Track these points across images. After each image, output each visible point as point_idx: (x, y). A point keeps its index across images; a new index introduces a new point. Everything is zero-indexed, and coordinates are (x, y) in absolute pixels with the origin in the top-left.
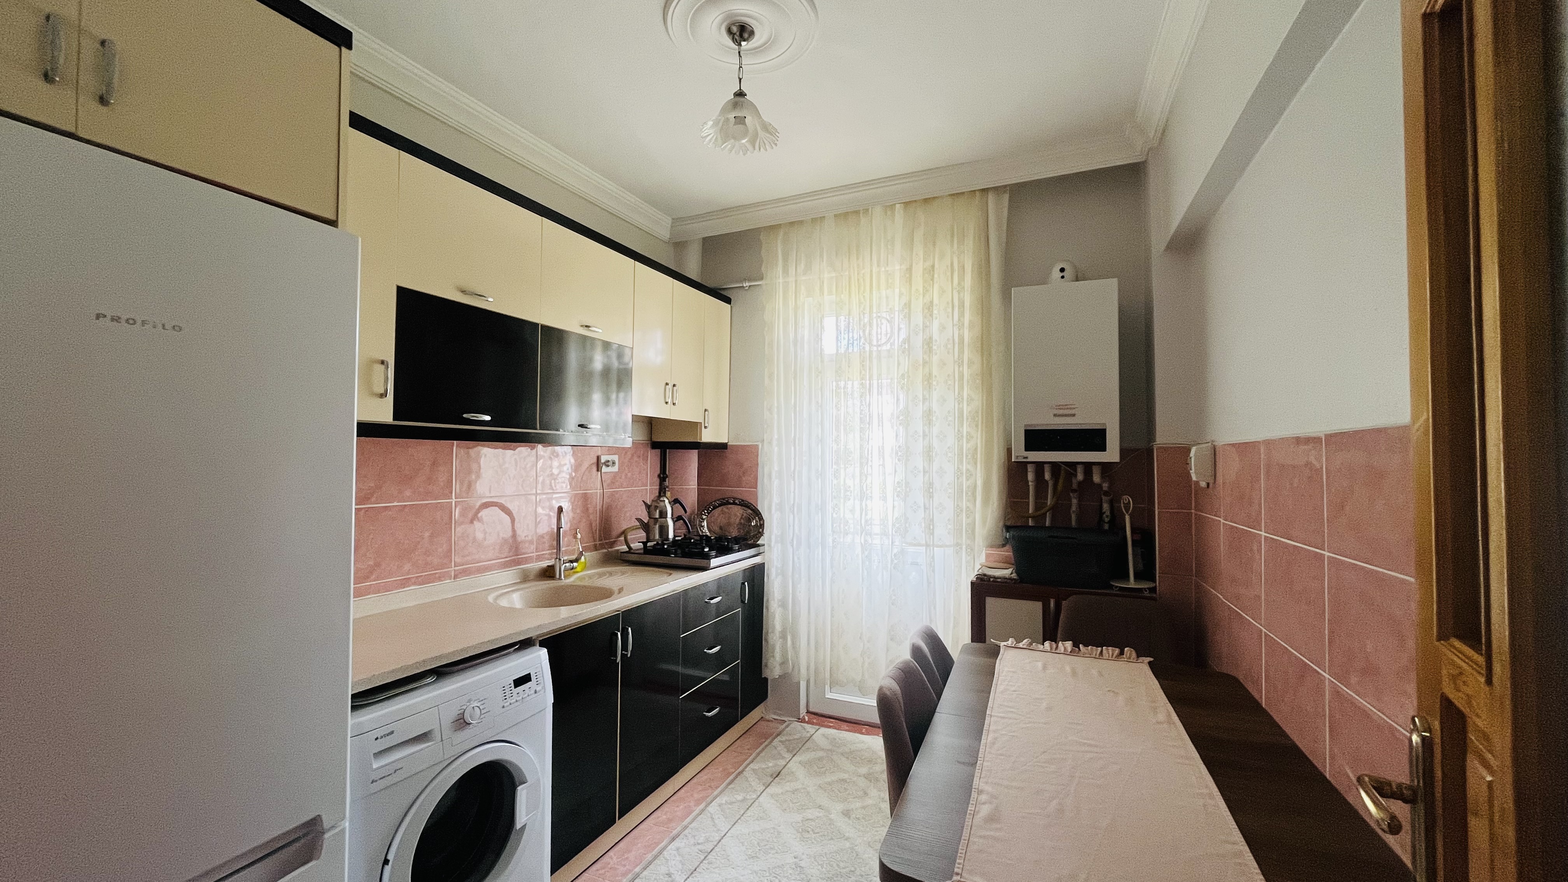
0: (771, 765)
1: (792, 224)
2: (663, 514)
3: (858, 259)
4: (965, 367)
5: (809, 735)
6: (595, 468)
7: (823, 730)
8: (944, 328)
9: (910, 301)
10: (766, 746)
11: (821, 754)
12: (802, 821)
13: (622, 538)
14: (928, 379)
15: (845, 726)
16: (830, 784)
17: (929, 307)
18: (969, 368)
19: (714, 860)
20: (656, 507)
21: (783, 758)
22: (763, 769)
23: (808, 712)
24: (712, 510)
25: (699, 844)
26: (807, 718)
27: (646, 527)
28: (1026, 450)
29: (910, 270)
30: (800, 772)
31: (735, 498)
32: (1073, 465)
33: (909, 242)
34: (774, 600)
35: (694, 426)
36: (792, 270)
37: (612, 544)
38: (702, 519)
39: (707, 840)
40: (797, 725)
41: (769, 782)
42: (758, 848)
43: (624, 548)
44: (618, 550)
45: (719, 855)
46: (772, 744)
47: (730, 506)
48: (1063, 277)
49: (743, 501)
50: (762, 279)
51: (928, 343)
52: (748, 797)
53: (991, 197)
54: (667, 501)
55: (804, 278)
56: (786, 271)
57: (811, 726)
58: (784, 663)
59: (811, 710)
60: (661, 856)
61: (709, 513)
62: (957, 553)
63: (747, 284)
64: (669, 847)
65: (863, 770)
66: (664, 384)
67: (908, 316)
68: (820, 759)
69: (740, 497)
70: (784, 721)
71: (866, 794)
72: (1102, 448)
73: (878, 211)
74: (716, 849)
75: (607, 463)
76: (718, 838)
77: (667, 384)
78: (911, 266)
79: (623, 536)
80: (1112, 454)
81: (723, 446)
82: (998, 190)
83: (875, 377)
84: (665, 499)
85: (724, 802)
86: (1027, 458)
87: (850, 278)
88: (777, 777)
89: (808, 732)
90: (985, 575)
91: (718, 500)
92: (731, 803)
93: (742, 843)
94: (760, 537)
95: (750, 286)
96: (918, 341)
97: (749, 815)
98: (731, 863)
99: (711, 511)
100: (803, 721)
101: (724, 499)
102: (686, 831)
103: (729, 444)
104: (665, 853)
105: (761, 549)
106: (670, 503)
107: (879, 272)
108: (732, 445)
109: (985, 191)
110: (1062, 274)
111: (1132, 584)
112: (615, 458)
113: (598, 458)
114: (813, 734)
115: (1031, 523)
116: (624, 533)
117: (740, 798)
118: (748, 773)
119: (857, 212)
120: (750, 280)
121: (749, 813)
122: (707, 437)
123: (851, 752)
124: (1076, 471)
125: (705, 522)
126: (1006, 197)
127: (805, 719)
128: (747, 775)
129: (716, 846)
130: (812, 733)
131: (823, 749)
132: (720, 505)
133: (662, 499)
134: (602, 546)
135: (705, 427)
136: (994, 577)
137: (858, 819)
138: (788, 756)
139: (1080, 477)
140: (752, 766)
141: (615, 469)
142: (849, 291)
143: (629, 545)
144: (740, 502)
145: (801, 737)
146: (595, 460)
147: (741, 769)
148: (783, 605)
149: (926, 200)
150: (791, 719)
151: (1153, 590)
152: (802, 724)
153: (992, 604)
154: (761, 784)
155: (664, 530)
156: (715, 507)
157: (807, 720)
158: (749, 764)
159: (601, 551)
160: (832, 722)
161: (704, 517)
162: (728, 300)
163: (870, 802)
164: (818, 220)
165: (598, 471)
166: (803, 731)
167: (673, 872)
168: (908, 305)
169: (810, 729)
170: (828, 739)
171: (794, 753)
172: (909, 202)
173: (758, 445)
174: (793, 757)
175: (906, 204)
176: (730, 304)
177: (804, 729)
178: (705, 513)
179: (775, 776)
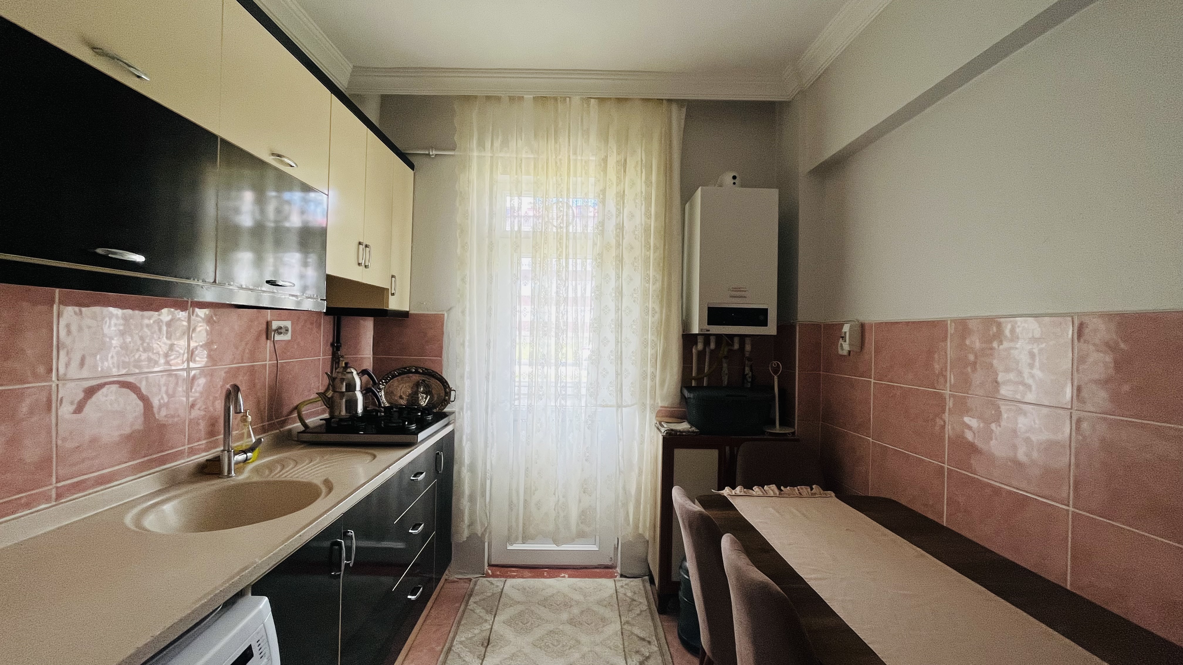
0: (476, 631)
1: (488, 98)
2: (351, 387)
3: (556, 142)
4: (652, 251)
5: (499, 590)
6: (264, 336)
7: (510, 582)
8: (633, 216)
9: (605, 189)
10: (464, 611)
11: (520, 608)
13: (295, 415)
14: (620, 260)
15: (526, 572)
16: (541, 639)
17: (621, 196)
18: (654, 252)
20: (342, 380)
21: (486, 621)
22: (471, 638)
23: (490, 565)
24: (391, 379)
26: (490, 571)
27: (330, 403)
28: (709, 324)
29: (605, 160)
30: (508, 633)
31: (417, 368)
32: (731, 337)
33: (604, 137)
34: (464, 466)
35: (381, 292)
36: (488, 145)
37: (283, 423)
38: (380, 389)
40: (484, 580)
41: (483, 652)
43: (297, 426)
44: (290, 430)
46: (468, 607)
47: (411, 375)
48: (734, 183)
49: (426, 369)
50: (453, 149)
51: (620, 228)
53: (674, 108)
54: (355, 373)
55: (501, 155)
56: (481, 145)
57: (497, 579)
58: (471, 524)
59: (493, 563)
62: (643, 412)
63: (434, 152)
65: (565, 616)
66: (357, 243)
67: (603, 202)
68: (521, 614)
69: (422, 365)
70: (470, 580)
71: (578, 642)
72: (764, 323)
73: (576, 101)
75: (279, 331)
77: (360, 243)
78: (606, 157)
79: (296, 412)
80: (771, 329)
81: (405, 315)
82: (680, 103)
83: (571, 256)
84: (353, 370)
86: (709, 331)
87: (547, 160)
88: (488, 644)
89: (497, 586)
90: (672, 430)
91: (398, 369)
94: (446, 406)
95: (436, 155)
96: (611, 226)
99: (389, 381)
100: (488, 576)
101: (405, 368)
103: (410, 312)
105: (451, 417)
106: (358, 374)
107: (576, 160)
108: (414, 314)
109: (670, 101)
110: (733, 181)
111: (778, 429)
112: (288, 324)
113: (268, 324)
114: (503, 588)
115: (694, 384)
116: (297, 408)
118: (457, 647)
119: (556, 99)
120: (436, 149)
122: (394, 304)
123: (546, 599)
125: (383, 392)
126: (684, 110)
127: (488, 573)
128: (457, 651)
130: (501, 587)
131: (519, 602)
132: (400, 374)
133: (349, 370)
134: (271, 427)
135: (393, 294)
136: (680, 431)
138: (489, 617)
139: (736, 346)
140: (457, 638)
141: (288, 337)
142: (547, 172)
143: (304, 422)
144: (423, 371)
145: (493, 594)
146: (264, 326)
147: (447, 645)
148: (472, 469)
149: (619, 100)
150: (476, 576)
152: (489, 579)
153: (679, 454)
154: (476, 657)
155: (352, 404)
156: (394, 377)
157: (491, 574)
158: (454, 637)
159: (270, 433)
160: (514, 571)
161: (381, 386)
162: (412, 166)
163: (586, 649)
164: (516, 99)
165: (267, 338)
166: (492, 586)
168: (604, 191)
169: (498, 582)
170: (519, 590)
171: (493, 613)
172: (605, 98)
173: (444, 315)
174: (495, 617)
175: (602, 100)
176: (413, 170)
177: (492, 584)
178: (382, 382)
179: (486, 644)
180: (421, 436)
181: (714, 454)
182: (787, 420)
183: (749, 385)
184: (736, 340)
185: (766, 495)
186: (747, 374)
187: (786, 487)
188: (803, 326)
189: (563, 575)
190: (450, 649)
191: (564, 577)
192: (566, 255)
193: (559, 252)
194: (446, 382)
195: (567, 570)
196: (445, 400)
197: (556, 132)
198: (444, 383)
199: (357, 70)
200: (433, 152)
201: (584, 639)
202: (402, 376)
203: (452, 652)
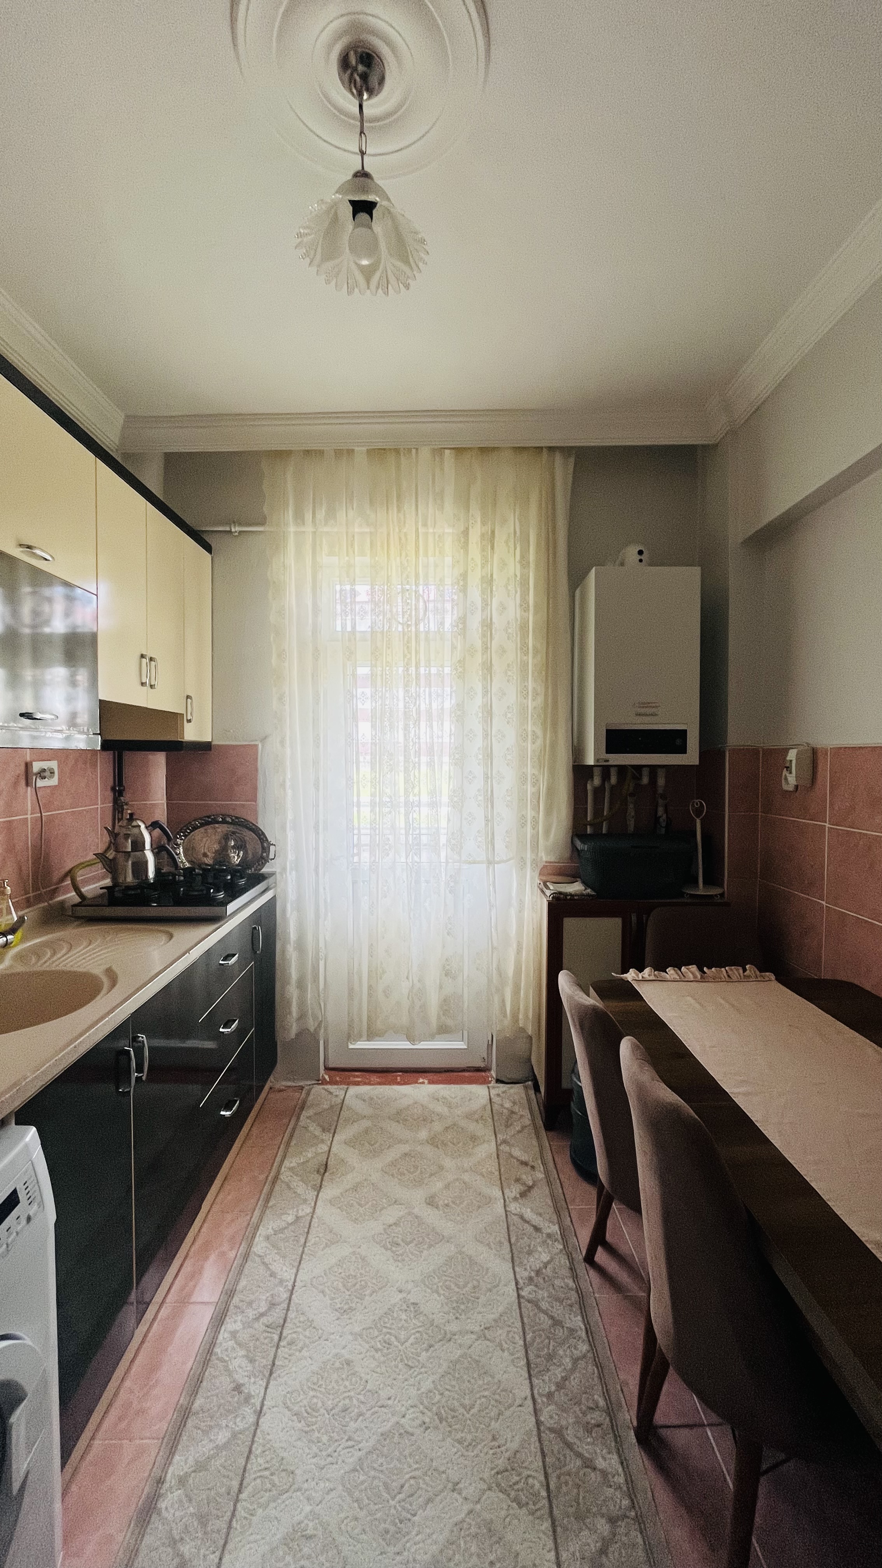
0: (310, 1155)
1: (307, 452)
2: (138, 845)
3: (399, 511)
4: (531, 655)
5: (339, 1101)
6: (23, 782)
7: (353, 1090)
8: (504, 608)
9: (466, 572)
10: (294, 1129)
11: (366, 1123)
12: (385, 1229)
13: (68, 882)
14: (488, 668)
15: (374, 1078)
16: (393, 1164)
17: (488, 581)
18: (534, 657)
19: (294, 1335)
20: (127, 836)
21: (323, 1141)
22: (303, 1164)
23: (327, 1069)
24: (191, 831)
25: (262, 1315)
26: (327, 1077)
27: (112, 867)
28: (607, 753)
29: (466, 533)
30: (352, 1157)
31: (224, 816)
32: (638, 768)
33: (463, 500)
34: (290, 943)
35: (173, 719)
36: (308, 516)
37: (54, 892)
38: (177, 844)
39: (273, 1305)
40: (318, 1089)
41: (319, 1181)
42: (348, 1293)
43: (71, 896)
44: (62, 903)
45: (298, 1324)
46: (300, 1123)
47: (217, 825)
48: (641, 561)
49: (237, 818)
50: (262, 524)
51: (488, 625)
52: (301, 1214)
53: (558, 458)
54: (143, 826)
55: (326, 529)
56: (299, 517)
57: (336, 1087)
58: (302, 1016)
59: (331, 1066)
60: (214, 1357)
61: (185, 836)
62: (522, 869)
63: (238, 529)
64: (220, 1337)
65: (423, 1134)
66: (139, 655)
67: (464, 590)
68: (367, 1131)
69: (232, 813)
70: (302, 1088)
71: (441, 1168)
72: (683, 750)
73: (425, 453)
74: (291, 1315)
75: (42, 774)
76: (285, 1295)
77: (142, 656)
78: (467, 529)
79: (69, 878)
80: (691, 757)
81: (205, 747)
82: (566, 451)
83: (422, 663)
84: (140, 823)
85: (270, 1231)
86: (608, 761)
87: (388, 535)
88: (325, 1171)
89: (336, 1096)
90: (560, 893)
91: (201, 819)
92: (282, 1230)
93: (323, 1292)
94: (263, 865)
95: (240, 532)
96: (475, 623)
97: (313, 1241)
98: (320, 1331)
99: (189, 833)
100: (324, 1082)
101: (209, 817)
102: (236, 1300)
103: (213, 743)
104: (217, 1350)
105: (270, 880)
106: (146, 827)
107: (426, 534)
108: (218, 746)
109: (551, 449)
110: (640, 557)
111: (701, 890)
112: (54, 765)
113: (28, 766)
114: (344, 1098)
115: (589, 830)
116: (70, 873)
117: (290, 1219)
118: (285, 1176)
119: (397, 451)
120: (240, 524)
121: (312, 1239)
122: (190, 734)
123: (399, 1113)
124: (641, 775)
125: (181, 849)
126: (572, 460)
127: (324, 1079)
128: (287, 1180)
129: (288, 1310)
130: (342, 1097)
131: (365, 1116)
132: (202, 825)
133: (134, 823)
134: (39, 899)
135: (189, 721)
136: (571, 895)
137: (447, 1205)
138: (327, 1137)
139: (645, 780)
140: (287, 1163)
141: (54, 781)
142: (388, 552)
143: (80, 892)
144: (233, 820)
145: (332, 1107)
146: (23, 768)
147: (272, 1174)
148: (301, 947)
149: (484, 451)
150: (309, 1083)
151: (722, 895)
152: (326, 1087)
153: (570, 924)
154: (309, 1188)
155: (140, 867)
156: (195, 828)
157: (328, 1080)
158: (282, 1161)
159: (35, 907)
160: (357, 1076)
161: (179, 841)
162: (208, 548)
163: (450, 1177)
164: (344, 454)
165: (27, 784)
166: (330, 1096)
167: (241, 1382)
168: (464, 576)
169: (337, 1090)
170: (364, 1101)
171: (332, 1131)
172: (464, 448)
173: (256, 746)
174: (333, 1137)
175: (459, 451)
176: (211, 553)
177: (331, 1093)
178: (181, 836)
179: (322, 1171)
180: (231, 907)
181: (617, 922)
182: (711, 878)
183: (663, 831)
184: (645, 772)
185: (683, 979)
186: (660, 817)
187: (709, 968)
188: (735, 751)
189: (421, 1080)
190: (276, 1178)
191: (423, 1083)
192: (416, 663)
193: (406, 660)
194: (263, 833)
195: (428, 1074)
196: (262, 857)
197: (399, 497)
198: (261, 836)
199: (130, 419)
200: (236, 529)
201: (448, 1163)
202: (206, 827)
203: (279, 1181)
